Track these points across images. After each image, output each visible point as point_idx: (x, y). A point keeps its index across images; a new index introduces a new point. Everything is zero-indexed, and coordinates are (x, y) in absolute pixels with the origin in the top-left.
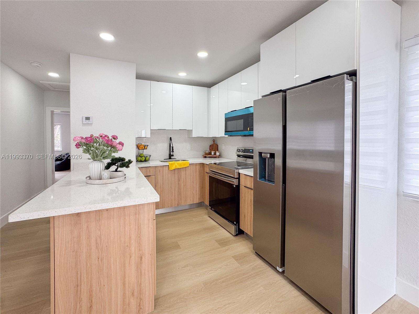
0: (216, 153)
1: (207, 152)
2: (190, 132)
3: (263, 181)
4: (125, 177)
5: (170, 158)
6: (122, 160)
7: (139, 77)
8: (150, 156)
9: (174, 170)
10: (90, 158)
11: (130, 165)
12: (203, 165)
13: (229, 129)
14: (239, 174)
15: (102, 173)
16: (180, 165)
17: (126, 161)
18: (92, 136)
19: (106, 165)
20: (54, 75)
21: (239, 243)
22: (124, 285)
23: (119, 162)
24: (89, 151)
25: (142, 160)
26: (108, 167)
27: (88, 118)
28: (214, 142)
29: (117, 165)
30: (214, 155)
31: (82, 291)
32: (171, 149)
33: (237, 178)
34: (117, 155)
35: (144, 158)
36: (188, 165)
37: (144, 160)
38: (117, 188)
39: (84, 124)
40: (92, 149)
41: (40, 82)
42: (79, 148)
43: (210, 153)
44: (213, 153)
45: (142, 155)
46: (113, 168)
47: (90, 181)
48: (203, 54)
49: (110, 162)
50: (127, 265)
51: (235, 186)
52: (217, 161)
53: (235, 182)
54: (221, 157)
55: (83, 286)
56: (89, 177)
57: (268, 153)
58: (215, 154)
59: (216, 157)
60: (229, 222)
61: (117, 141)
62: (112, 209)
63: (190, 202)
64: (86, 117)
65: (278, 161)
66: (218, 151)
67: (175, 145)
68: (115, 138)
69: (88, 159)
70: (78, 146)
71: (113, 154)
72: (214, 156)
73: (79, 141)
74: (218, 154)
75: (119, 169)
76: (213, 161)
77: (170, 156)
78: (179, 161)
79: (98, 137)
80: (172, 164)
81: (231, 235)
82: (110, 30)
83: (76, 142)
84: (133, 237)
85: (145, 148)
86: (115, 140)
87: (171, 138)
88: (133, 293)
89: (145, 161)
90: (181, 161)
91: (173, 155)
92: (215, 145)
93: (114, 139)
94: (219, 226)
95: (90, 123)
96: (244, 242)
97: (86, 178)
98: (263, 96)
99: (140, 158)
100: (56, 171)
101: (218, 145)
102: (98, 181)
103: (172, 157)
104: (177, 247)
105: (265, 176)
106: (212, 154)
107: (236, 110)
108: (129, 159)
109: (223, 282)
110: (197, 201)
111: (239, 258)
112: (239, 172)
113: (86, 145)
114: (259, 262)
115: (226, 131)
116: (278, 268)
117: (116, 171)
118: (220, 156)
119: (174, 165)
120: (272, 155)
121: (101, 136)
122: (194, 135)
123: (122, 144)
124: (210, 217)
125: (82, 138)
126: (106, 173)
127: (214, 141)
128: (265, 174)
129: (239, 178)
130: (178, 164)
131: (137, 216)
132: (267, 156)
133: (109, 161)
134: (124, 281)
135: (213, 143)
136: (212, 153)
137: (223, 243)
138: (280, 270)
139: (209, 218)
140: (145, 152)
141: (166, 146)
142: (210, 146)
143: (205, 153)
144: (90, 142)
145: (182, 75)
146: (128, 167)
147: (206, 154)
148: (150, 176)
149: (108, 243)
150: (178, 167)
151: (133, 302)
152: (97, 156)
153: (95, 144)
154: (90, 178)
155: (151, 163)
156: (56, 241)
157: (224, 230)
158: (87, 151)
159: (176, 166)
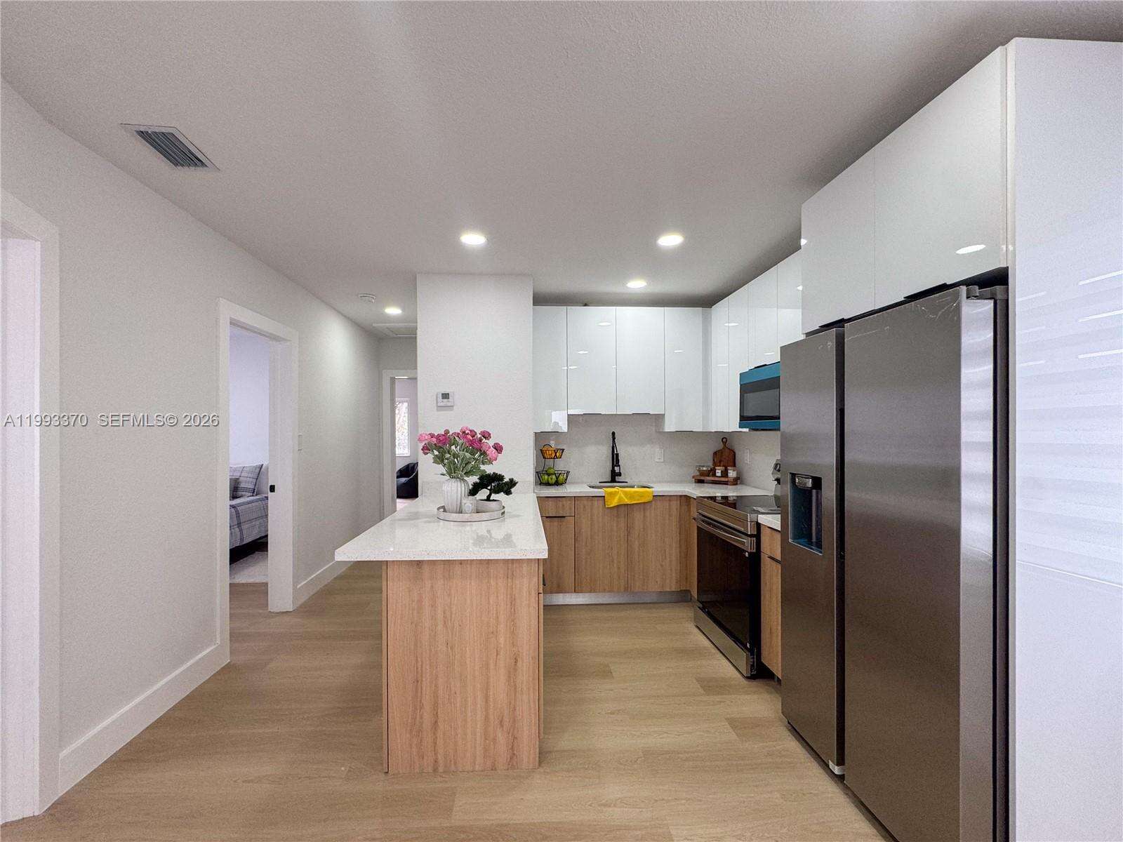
0: (729, 471)
1: (704, 469)
2: (659, 418)
3: (802, 545)
4: (503, 513)
5: (613, 480)
6: (500, 478)
7: (540, 300)
8: (568, 472)
9: (618, 506)
10: (445, 472)
11: (512, 490)
12: (686, 499)
13: (748, 413)
14: (758, 525)
15: (464, 501)
16: (631, 496)
17: (505, 480)
18: (447, 432)
19: (471, 487)
20: (393, 311)
21: (756, 697)
22: (487, 702)
23: (493, 482)
24: (442, 461)
25: (550, 481)
26: (474, 491)
27: (446, 396)
28: (725, 443)
29: (489, 488)
30: (722, 476)
31: (424, 693)
32: (615, 459)
33: (751, 536)
34: (489, 469)
35: (554, 477)
36: (651, 498)
37: (554, 481)
38: (489, 531)
39: (440, 408)
40: (448, 456)
41: (374, 325)
42: (426, 454)
43: (712, 472)
44: (720, 471)
45: (551, 471)
46: (484, 493)
47: (443, 515)
48: (670, 240)
49: (478, 481)
50: (492, 666)
51: (747, 554)
52: (731, 492)
53: (747, 544)
54: (742, 483)
55: (424, 683)
56: (443, 507)
57: (807, 477)
58: (725, 474)
59: (726, 483)
60: (736, 643)
61: (491, 442)
62: (469, 562)
63: (654, 587)
64: (442, 394)
65: (829, 493)
66: (734, 465)
67: (622, 450)
68: (486, 435)
69: (442, 474)
70: (426, 449)
71: (483, 467)
72: (723, 479)
73: (426, 442)
74: (732, 474)
75: (494, 496)
76: (719, 492)
77: (614, 476)
78: (633, 487)
79: (459, 434)
80: (611, 493)
81: (739, 676)
82: (479, 225)
83: (423, 444)
84: (502, 618)
85: (556, 455)
86: (487, 441)
87: (613, 433)
88: (501, 722)
89: (557, 484)
90: (638, 487)
91: (620, 474)
92: (726, 453)
93: (485, 438)
94: (714, 651)
95: (449, 404)
96: (766, 696)
97: (439, 509)
98: (808, 334)
99: (546, 477)
100: (399, 496)
101: (734, 453)
102: (455, 516)
103: (617, 478)
104: (606, 673)
105: (811, 534)
106: (717, 475)
107: (766, 365)
108: (511, 477)
109: (687, 760)
110: (672, 586)
111: (742, 726)
112: (759, 521)
113: (438, 448)
114: (793, 745)
115: (743, 418)
116: (831, 765)
117: (488, 499)
118: (736, 481)
119: (617, 495)
120: (817, 482)
121: (464, 432)
122: (670, 426)
123: (498, 448)
124: (699, 628)
125: (432, 436)
126: (469, 503)
127: (724, 440)
128: (811, 529)
129: (758, 536)
130: (626, 493)
131: (510, 580)
132: (805, 484)
133: (474, 479)
134: (487, 694)
135: (721, 446)
136: (717, 471)
137: (712, 686)
138: (837, 770)
139: (696, 630)
140: (560, 465)
141: (605, 451)
142: (715, 454)
143: (699, 471)
144: (444, 444)
145: (637, 285)
146: (508, 493)
147: (702, 474)
148: (564, 517)
149: (462, 621)
150: (627, 501)
151: (501, 738)
152: (456, 469)
153: (453, 447)
154: (445, 511)
155: (569, 490)
156: (390, 601)
157: (725, 661)
158: (440, 460)
159: (620, 499)
